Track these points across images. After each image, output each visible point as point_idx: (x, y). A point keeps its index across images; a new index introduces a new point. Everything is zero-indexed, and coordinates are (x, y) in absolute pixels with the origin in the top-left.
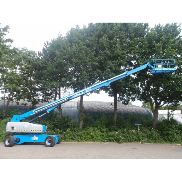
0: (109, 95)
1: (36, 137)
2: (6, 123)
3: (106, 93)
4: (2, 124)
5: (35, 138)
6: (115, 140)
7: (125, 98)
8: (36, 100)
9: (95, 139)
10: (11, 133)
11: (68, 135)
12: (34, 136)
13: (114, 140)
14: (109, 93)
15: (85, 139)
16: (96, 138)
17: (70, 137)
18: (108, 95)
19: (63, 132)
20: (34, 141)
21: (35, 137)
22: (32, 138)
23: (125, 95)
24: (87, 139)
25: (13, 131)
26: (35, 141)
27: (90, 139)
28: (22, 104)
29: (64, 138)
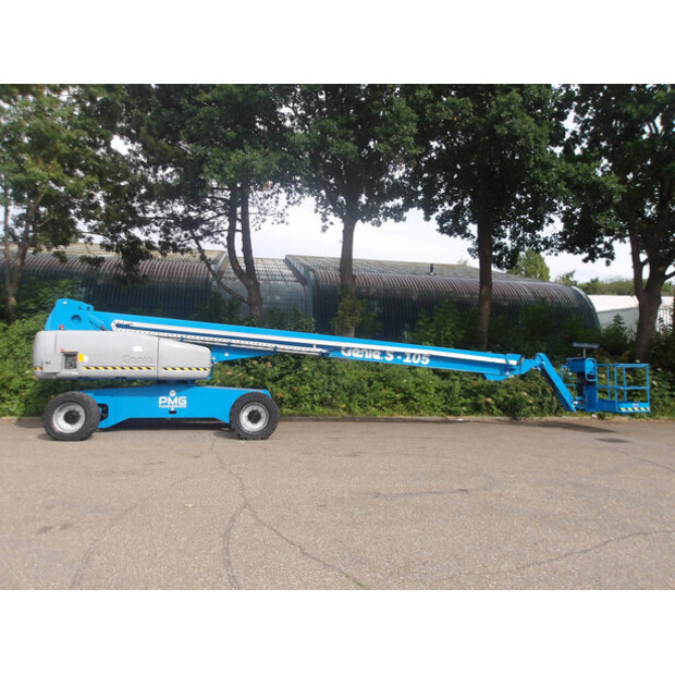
0: (442, 230)
1: (178, 396)
2: (30, 337)
3: (427, 219)
4: (17, 342)
5: (174, 402)
6: (498, 406)
7: (503, 240)
8: (138, 241)
9: (416, 404)
10: (65, 379)
11: (307, 387)
12: (167, 394)
13: (494, 407)
14: (441, 221)
15: (376, 402)
16: (423, 398)
17: (316, 398)
18: (438, 227)
19: (281, 376)
20: (171, 412)
21: (173, 398)
22: (160, 402)
23: (503, 227)
24: (384, 402)
25: (74, 373)
26: (174, 412)
27: (396, 402)
28: (84, 259)
29: (289, 400)
